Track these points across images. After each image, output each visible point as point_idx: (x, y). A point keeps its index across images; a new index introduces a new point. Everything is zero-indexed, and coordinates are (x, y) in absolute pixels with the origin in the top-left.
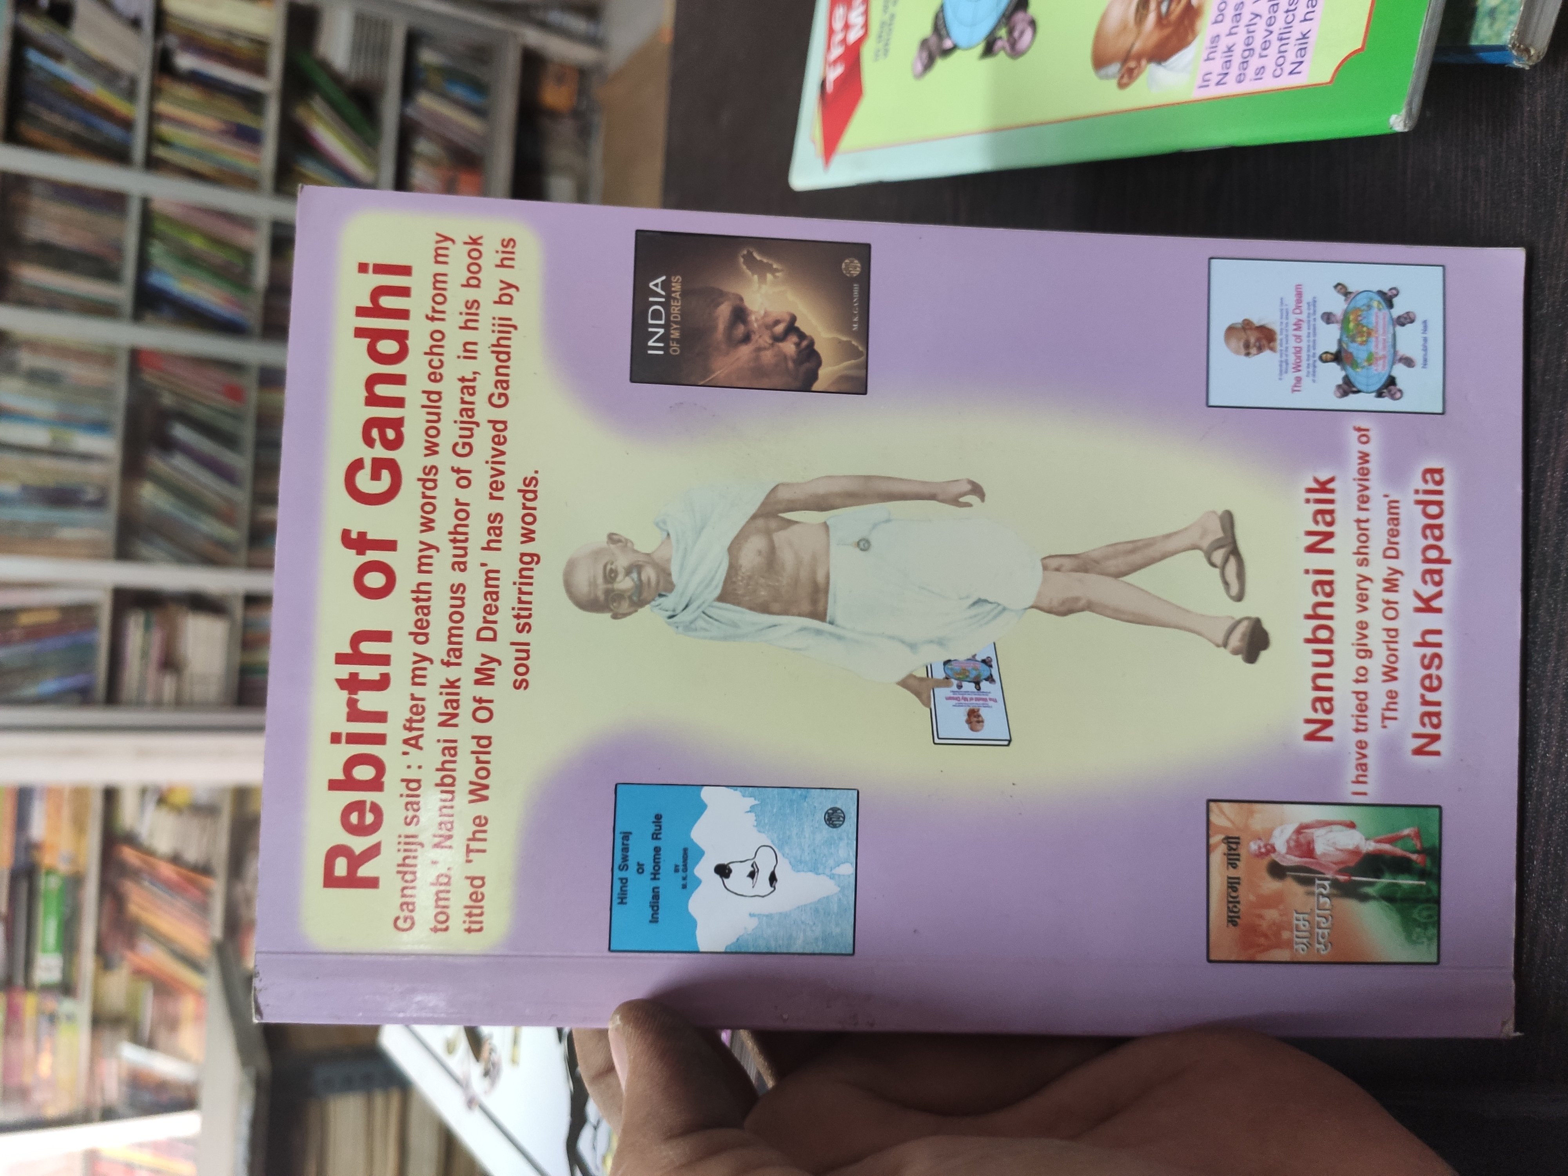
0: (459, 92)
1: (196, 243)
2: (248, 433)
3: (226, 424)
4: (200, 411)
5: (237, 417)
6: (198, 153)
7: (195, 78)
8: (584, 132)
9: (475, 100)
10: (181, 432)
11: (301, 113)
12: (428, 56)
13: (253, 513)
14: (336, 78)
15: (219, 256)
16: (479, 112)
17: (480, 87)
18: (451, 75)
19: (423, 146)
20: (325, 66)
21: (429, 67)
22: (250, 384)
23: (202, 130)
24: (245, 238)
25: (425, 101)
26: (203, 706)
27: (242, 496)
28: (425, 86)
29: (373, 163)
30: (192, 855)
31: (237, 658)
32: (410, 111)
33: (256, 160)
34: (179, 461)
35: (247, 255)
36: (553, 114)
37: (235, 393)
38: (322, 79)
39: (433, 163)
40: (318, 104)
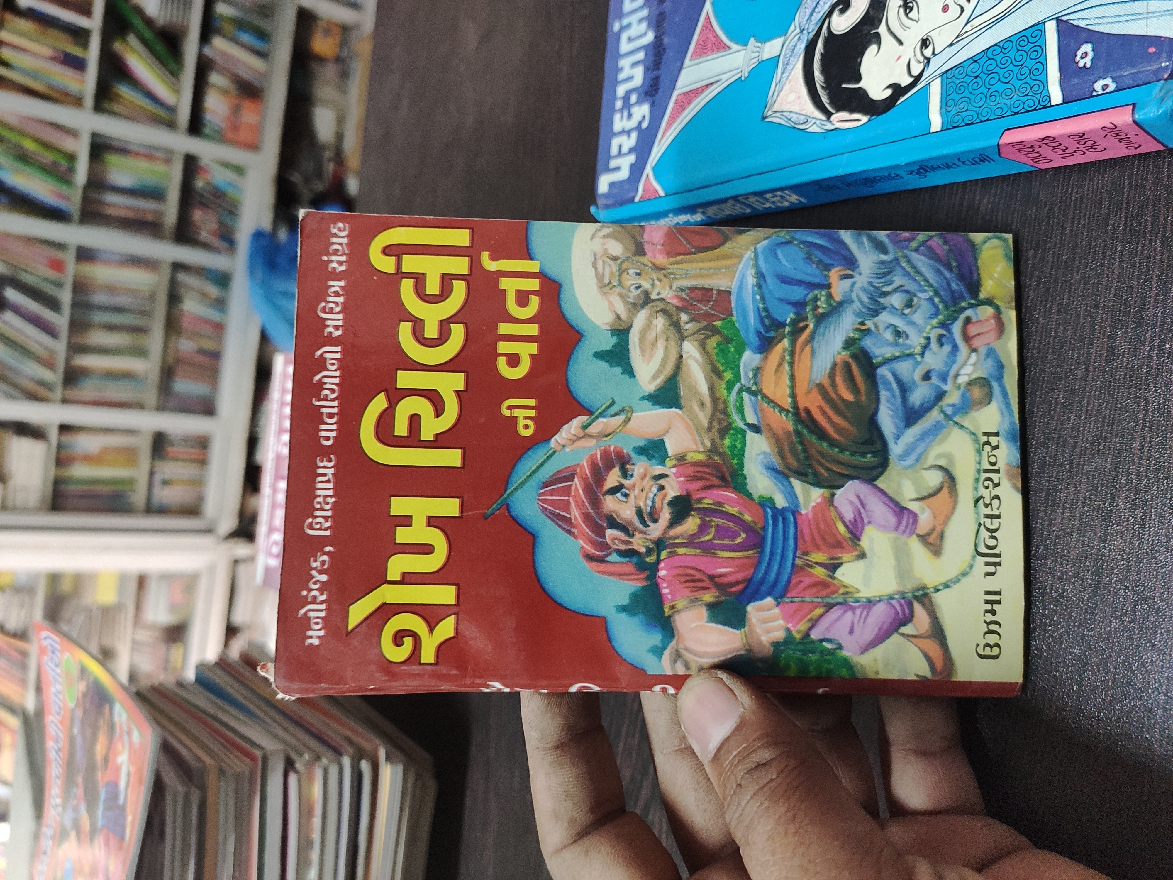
0: (246, 38)
1: (29, 145)
2: (66, 297)
3: (49, 289)
4: (28, 279)
5: (59, 285)
6: (33, 75)
7: (31, 14)
8: (344, 75)
9: (259, 45)
10: (11, 294)
11: (118, 46)
12: (222, 9)
13: (68, 360)
14: (149, 22)
15: (48, 157)
16: (261, 54)
17: (263, 35)
18: (240, 24)
19: (215, 78)
20: (139, 10)
21: (222, 17)
22: (69, 258)
23: (36, 55)
24: (68, 144)
25: (218, 42)
26: (25, 510)
27: (60, 347)
28: (219, 32)
29: (177, 91)
30: (13, 623)
31: (52, 472)
32: (207, 51)
33: (82, 82)
34: (9, 316)
35: (71, 158)
36: (321, 59)
37: (57, 265)
38: (137, 21)
39: (224, 92)
40: (132, 39)
